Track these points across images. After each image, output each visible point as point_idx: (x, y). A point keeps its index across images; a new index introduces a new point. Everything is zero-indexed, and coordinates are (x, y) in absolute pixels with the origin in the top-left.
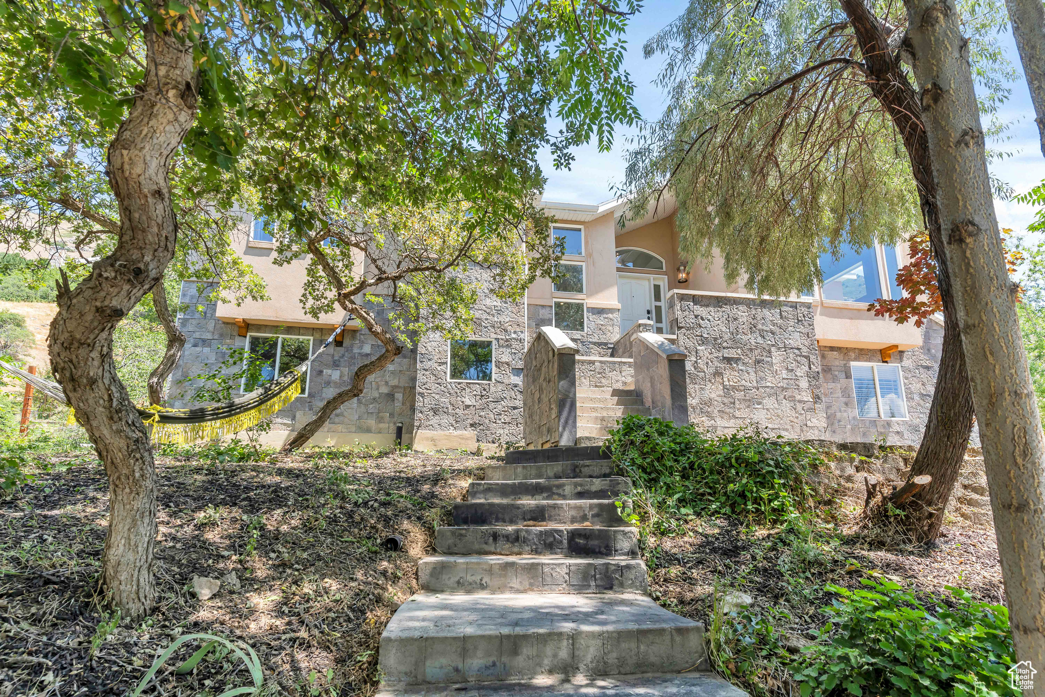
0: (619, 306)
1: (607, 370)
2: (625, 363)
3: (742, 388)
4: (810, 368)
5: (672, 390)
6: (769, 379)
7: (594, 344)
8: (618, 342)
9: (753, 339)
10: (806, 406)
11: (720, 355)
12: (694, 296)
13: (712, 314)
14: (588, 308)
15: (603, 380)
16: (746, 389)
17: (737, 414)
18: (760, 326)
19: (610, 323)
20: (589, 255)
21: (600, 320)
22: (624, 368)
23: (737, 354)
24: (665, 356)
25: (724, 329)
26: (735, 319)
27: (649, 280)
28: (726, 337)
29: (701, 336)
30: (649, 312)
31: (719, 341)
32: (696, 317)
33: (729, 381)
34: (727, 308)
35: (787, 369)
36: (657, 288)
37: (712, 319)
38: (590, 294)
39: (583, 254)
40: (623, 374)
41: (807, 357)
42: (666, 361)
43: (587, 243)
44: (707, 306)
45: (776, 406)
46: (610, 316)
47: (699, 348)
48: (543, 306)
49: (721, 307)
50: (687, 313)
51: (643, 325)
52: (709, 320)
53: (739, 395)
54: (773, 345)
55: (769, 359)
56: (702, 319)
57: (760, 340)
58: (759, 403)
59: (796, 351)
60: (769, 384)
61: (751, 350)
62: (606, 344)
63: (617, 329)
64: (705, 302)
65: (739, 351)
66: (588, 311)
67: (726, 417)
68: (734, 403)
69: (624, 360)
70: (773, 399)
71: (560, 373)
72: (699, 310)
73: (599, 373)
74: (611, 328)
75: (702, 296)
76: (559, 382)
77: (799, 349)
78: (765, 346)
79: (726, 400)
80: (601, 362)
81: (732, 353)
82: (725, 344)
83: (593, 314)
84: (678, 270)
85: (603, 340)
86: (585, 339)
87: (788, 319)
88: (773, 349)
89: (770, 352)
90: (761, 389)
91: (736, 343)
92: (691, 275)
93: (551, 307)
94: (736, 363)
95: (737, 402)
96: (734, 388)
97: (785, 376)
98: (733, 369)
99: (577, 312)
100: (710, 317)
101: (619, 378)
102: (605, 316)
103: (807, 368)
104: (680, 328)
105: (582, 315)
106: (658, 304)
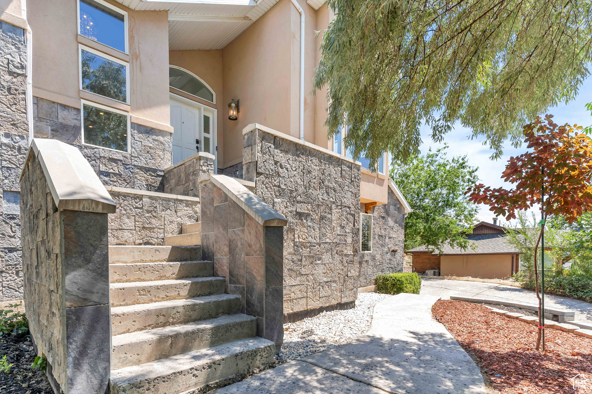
0: (172, 130)
1: (159, 208)
2: (181, 201)
3: (308, 245)
4: (354, 225)
5: (267, 270)
6: (329, 235)
7: (141, 168)
8: (170, 171)
9: (320, 195)
10: (349, 259)
11: (294, 209)
12: (275, 137)
13: (291, 162)
14: (132, 123)
15: (153, 221)
16: (312, 245)
17: (303, 271)
18: (326, 183)
19: (161, 147)
20: (135, 57)
21: (149, 141)
22: (181, 206)
23: (308, 210)
24: (261, 222)
25: (299, 181)
26: (310, 172)
27: (199, 109)
28: (301, 190)
29: (279, 187)
30: (198, 142)
31: (294, 194)
32: (276, 163)
33: (299, 237)
34: (303, 158)
35: (341, 226)
36: (207, 119)
37: (290, 169)
38: (137, 107)
39: (127, 51)
40: (179, 214)
41: (353, 215)
42: (261, 229)
43: (131, 38)
44: (287, 152)
45: (331, 260)
46: (161, 138)
47: (276, 200)
48: (65, 107)
49: (299, 156)
50: (267, 157)
51: (204, 158)
52: (287, 169)
53: (305, 252)
54: (334, 203)
55: (329, 216)
56: (281, 167)
57: (325, 197)
58: (320, 259)
59: (348, 210)
60: (328, 240)
61: (318, 206)
62: (155, 171)
63: (168, 156)
64: (285, 147)
65: (309, 207)
66: (132, 127)
67: (293, 274)
68: (301, 260)
69: (180, 197)
70: (329, 254)
71: (67, 253)
72: (280, 156)
73: (148, 212)
74: (161, 153)
75: (283, 139)
76: (65, 274)
77: (349, 208)
78: (328, 203)
79: (295, 258)
80: (150, 197)
81: (303, 208)
82: (299, 198)
83: (140, 132)
84: (230, 106)
85: (151, 166)
86: (128, 161)
87: (345, 177)
88: (334, 206)
89: (331, 209)
90: (322, 245)
91: (308, 199)
92: (241, 114)
93: (78, 110)
94: (306, 219)
95: (304, 259)
96: (303, 245)
97: (339, 233)
98: (303, 225)
99: (119, 126)
100: (288, 166)
101: (174, 219)
102: (154, 137)
103: (352, 225)
104: (259, 174)
105: (125, 131)
106: (207, 135)
